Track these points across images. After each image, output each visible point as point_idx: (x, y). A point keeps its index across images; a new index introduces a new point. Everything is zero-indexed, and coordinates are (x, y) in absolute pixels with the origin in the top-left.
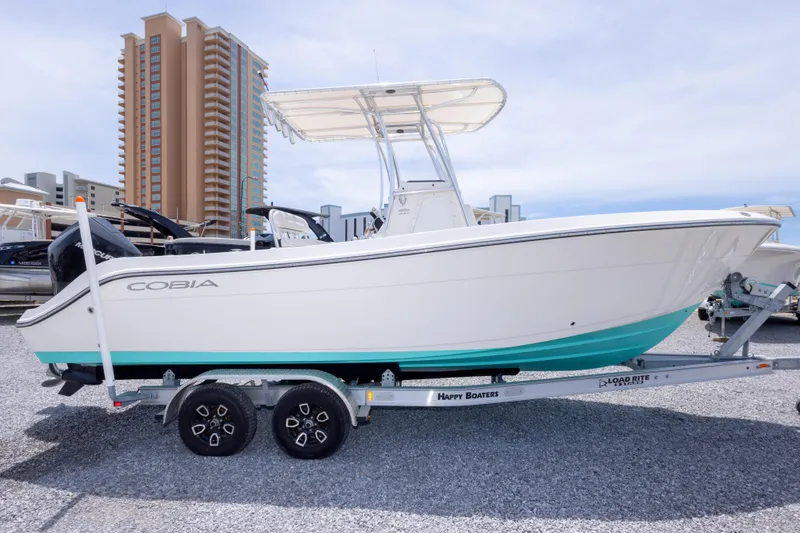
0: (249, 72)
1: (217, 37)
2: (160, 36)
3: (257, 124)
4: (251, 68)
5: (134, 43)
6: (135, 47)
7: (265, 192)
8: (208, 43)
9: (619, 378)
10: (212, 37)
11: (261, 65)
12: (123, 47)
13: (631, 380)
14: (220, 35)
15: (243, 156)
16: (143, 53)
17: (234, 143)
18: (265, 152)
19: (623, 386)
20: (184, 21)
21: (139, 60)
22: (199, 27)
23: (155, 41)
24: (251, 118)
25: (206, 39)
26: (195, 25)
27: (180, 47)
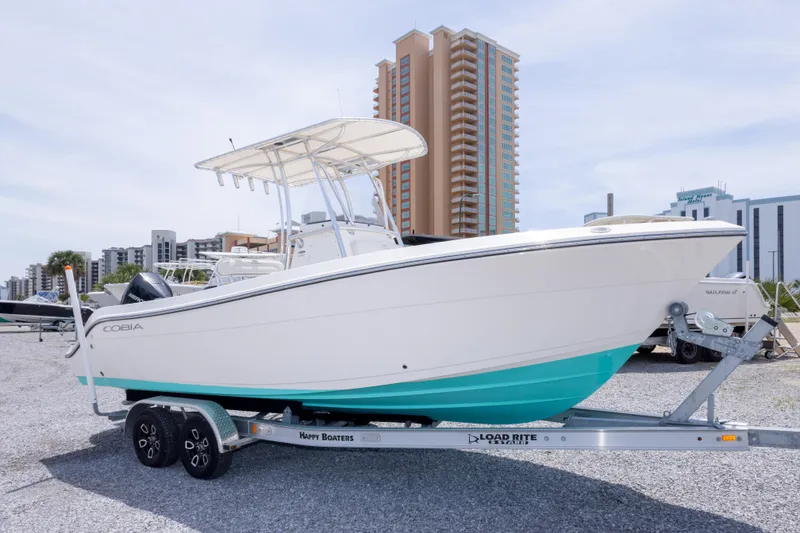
0: (497, 71)
1: (463, 41)
2: (409, 55)
3: (507, 128)
4: (500, 63)
5: (387, 69)
6: (388, 73)
7: (516, 206)
8: (454, 50)
9: (494, 434)
10: (457, 43)
11: (510, 59)
12: (377, 76)
13: (511, 439)
14: (466, 38)
15: (492, 167)
16: (394, 77)
17: (481, 154)
18: (516, 159)
19: (500, 445)
20: (431, 33)
21: (390, 84)
22: (446, 35)
23: (404, 61)
24: (501, 122)
25: (453, 46)
26: (443, 34)
27: (427, 61)
